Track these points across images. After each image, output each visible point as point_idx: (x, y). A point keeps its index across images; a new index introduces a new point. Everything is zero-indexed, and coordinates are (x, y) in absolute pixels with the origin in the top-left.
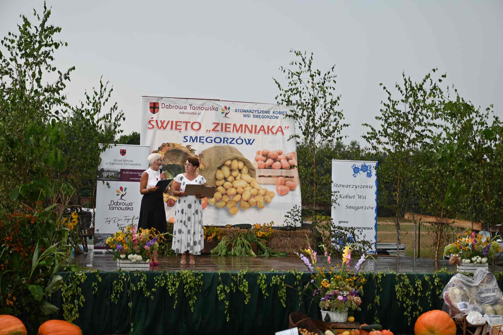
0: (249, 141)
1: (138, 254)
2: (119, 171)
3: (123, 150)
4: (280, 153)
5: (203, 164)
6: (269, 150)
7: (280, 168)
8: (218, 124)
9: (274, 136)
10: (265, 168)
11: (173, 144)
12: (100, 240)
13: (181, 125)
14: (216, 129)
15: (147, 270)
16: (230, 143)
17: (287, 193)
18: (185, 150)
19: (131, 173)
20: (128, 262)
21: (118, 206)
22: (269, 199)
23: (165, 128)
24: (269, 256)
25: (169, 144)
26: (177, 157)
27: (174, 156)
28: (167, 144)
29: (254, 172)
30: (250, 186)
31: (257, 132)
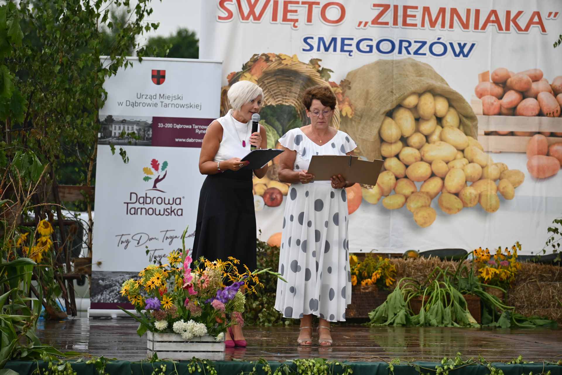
0: (462, 47)
1: (196, 320)
2: (150, 122)
3: (159, 71)
4: (535, 77)
5: (350, 105)
6: (510, 70)
7: (537, 112)
8: (386, 7)
9: (523, 36)
10: (500, 114)
11: (278, 56)
12: (106, 287)
13: (296, 11)
14: (380, 20)
15: (218, 359)
16: (416, 53)
17: (553, 176)
18: (307, 70)
19: (179, 126)
20: (173, 338)
21: (147, 206)
22: (509, 188)
23: (258, 18)
24: (509, 325)
25: (268, 56)
26: (288, 87)
27: (281, 84)
28: (264, 57)
29: (474, 123)
30: (464, 157)
31: (481, 25)
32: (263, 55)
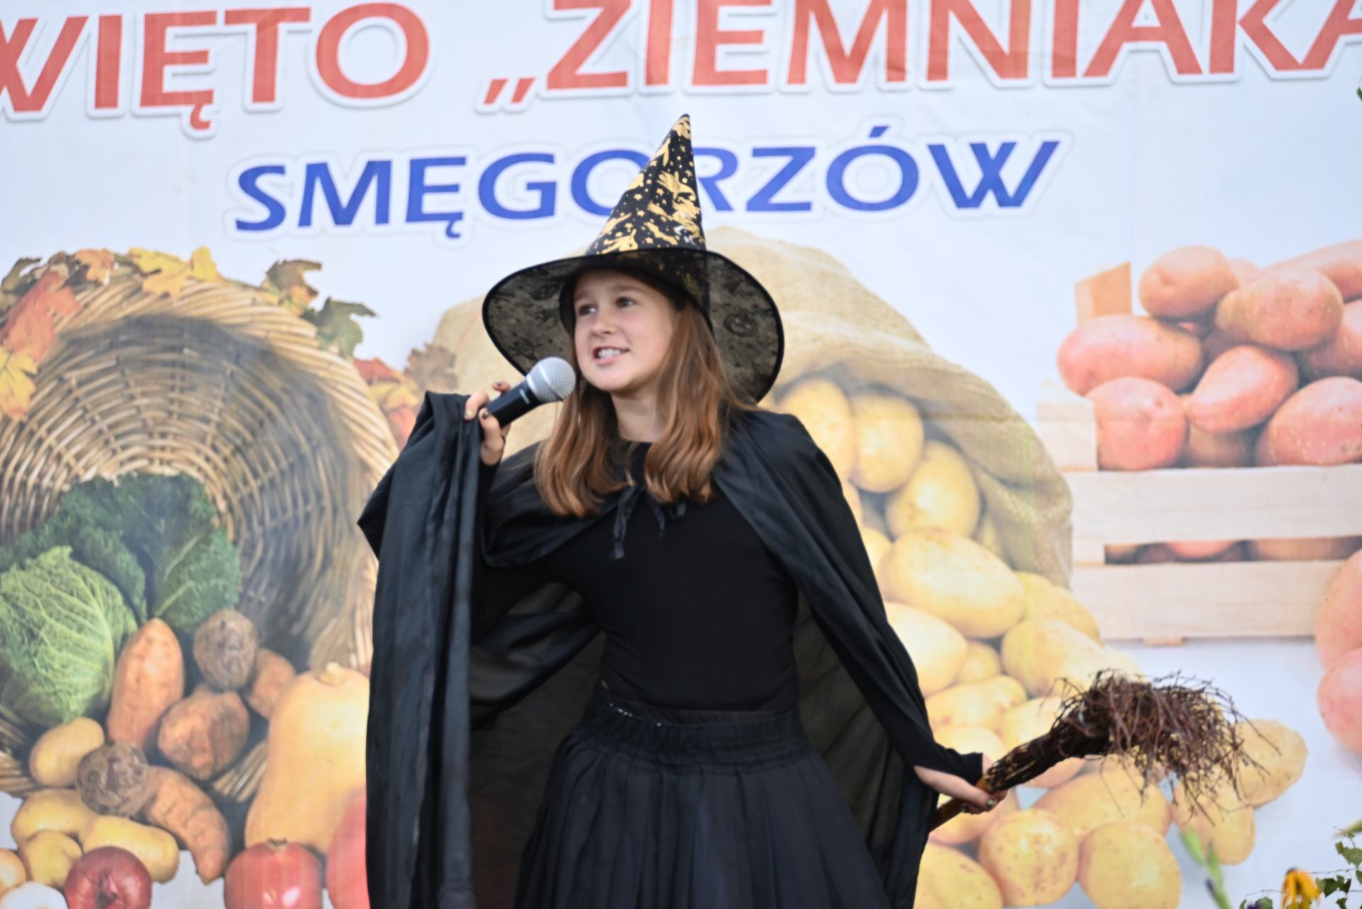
0: (991, 162)
6: (1233, 253)
8: (616, 5)
9: (1297, 90)
10: (1183, 460)
11: (127, 262)
14: (587, 68)
16: (760, 202)
23: (31, 101)
25: (78, 262)
26: (172, 395)
27: (138, 383)
28: (63, 270)
29: (1054, 512)
30: (1004, 672)
31: (1085, 56)
32: (59, 258)
